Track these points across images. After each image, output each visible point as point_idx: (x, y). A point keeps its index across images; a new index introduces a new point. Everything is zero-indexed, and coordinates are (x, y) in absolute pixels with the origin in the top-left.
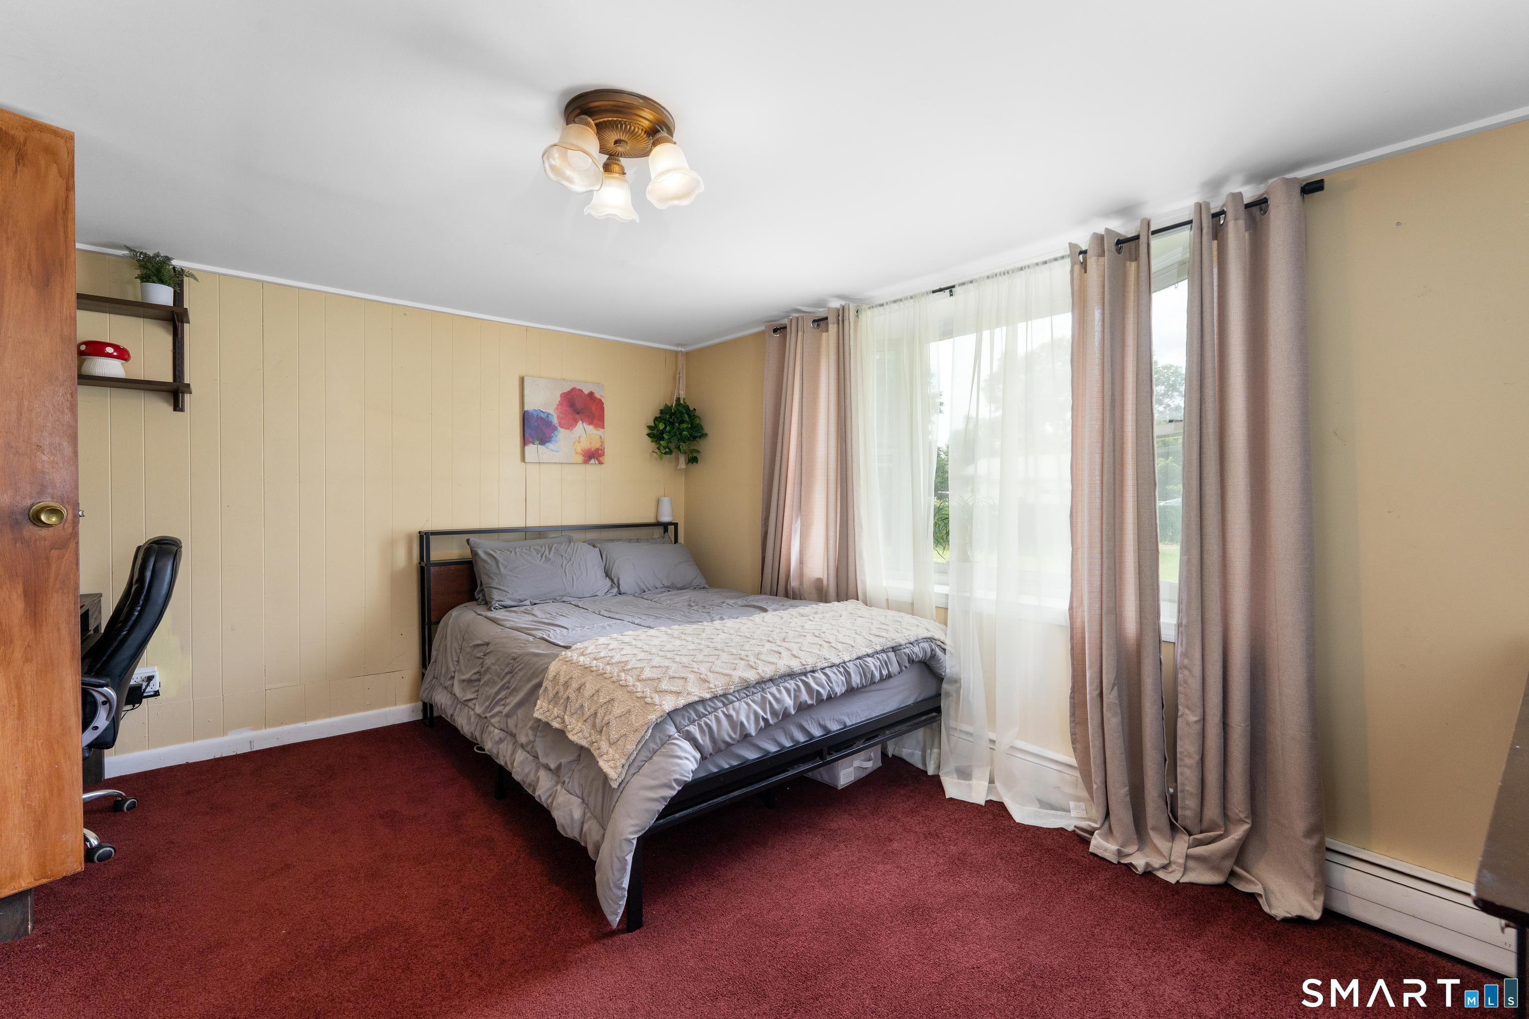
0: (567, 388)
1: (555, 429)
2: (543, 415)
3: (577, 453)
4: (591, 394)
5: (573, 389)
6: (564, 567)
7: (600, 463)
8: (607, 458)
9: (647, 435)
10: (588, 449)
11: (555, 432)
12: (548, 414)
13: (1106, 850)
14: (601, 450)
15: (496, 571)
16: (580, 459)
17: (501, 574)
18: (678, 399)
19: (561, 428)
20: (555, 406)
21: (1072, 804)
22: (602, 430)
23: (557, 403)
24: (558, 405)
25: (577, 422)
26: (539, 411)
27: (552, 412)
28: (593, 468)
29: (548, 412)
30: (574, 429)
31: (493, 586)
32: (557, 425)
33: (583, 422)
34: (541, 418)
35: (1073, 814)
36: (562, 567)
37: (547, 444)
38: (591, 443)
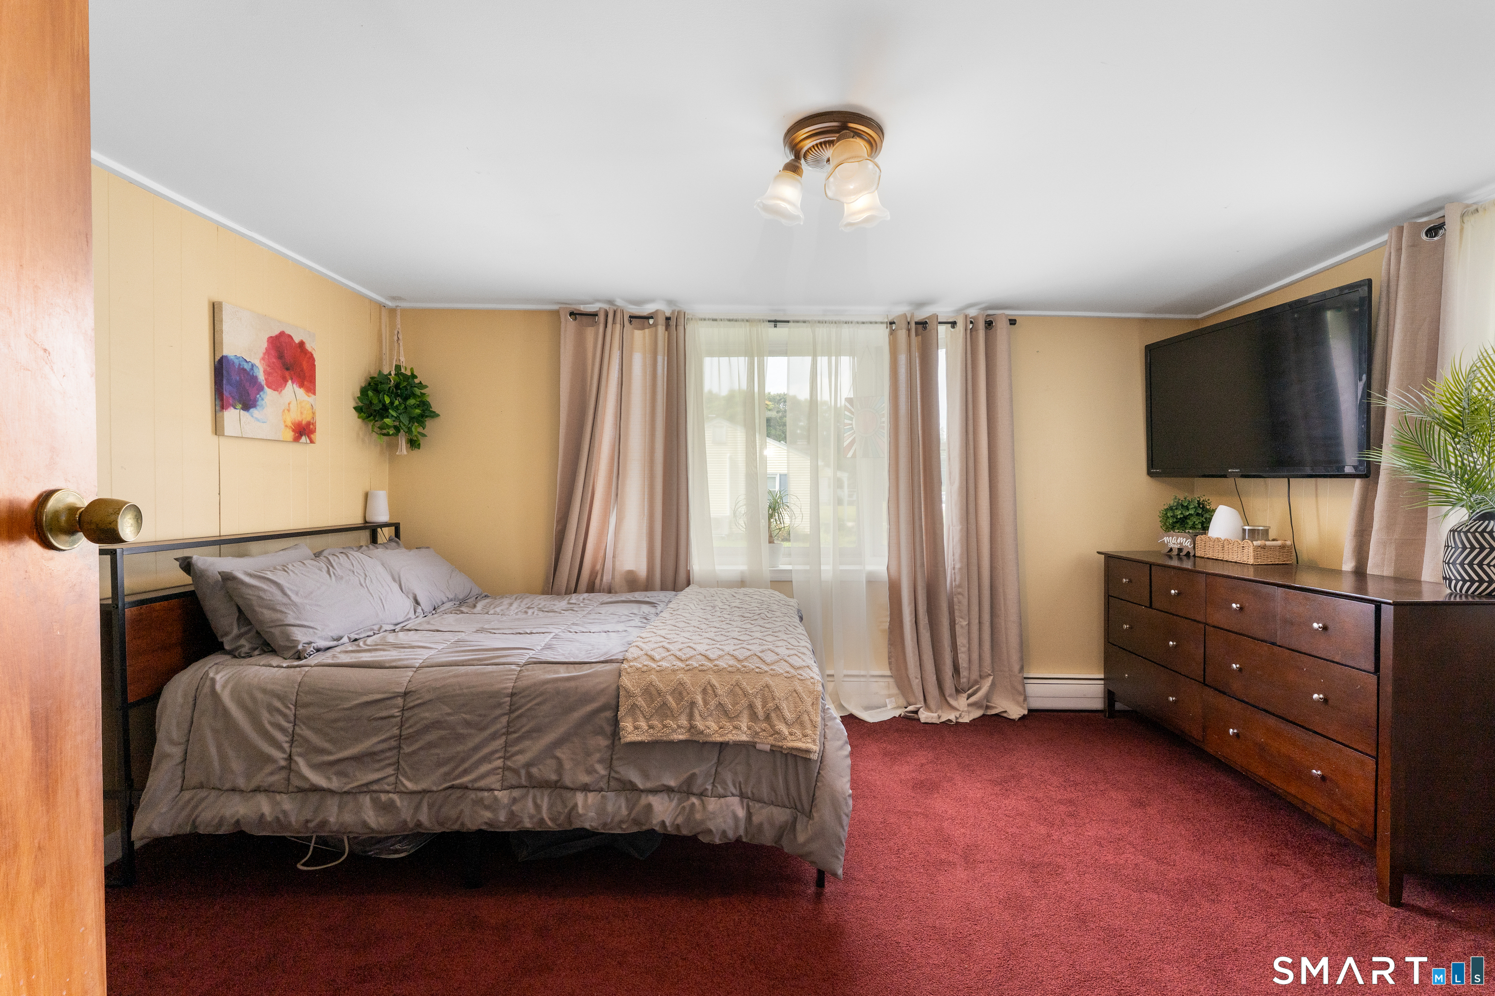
0: (275, 332)
1: (261, 389)
2: (247, 367)
3: (286, 426)
4: (302, 344)
5: (282, 334)
6: (364, 585)
7: (312, 442)
8: (318, 436)
9: (355, 408)
10: (299, 422)
11: (261, 393)
12: (252, 365)
13: (932, 718)
14: (313, 424)
15: (285, 600)
16: (290, 435)
17: (295, 604)
18: (398, 367)
19: (269, 387)
20: (261, 355)
21: (887, 701)
22: (313, 396)
23: (264, 350)
24: (264, 354)
25: (286, 381)
26: (241, 359)
27: (257, 362)
28: (303, 448)
29: (252, 362)
30: (283, 391)
31: (289, 623)
32: (263, 383)
33: (293, 383)
34: (244, 370)
35: (889, 707)
36: (361, 585)
37: (252, 410)
38: (301, 413)
